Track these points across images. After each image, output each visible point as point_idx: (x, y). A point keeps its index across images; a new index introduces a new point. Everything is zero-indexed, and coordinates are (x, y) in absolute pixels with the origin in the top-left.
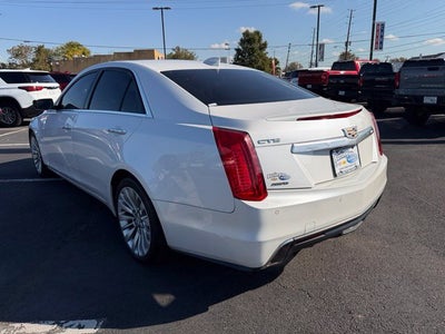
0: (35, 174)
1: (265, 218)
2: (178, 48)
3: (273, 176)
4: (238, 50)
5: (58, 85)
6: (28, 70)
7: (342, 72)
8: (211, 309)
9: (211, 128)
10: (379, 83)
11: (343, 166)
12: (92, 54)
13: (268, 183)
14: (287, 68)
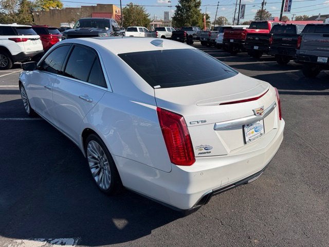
0: (24, 114)
1: (193, 179)
2: (131, 3)
3: (200, 148)
4: (178, 7)
5: (38, 36)
6: (15, 25)
7: (257, 31)
8: (153, 232)
9: (155, 108)
10: (285, 42)
11: (251, 135)
12: (64, 7)
13: (196, 152)
14: (215, 22)
